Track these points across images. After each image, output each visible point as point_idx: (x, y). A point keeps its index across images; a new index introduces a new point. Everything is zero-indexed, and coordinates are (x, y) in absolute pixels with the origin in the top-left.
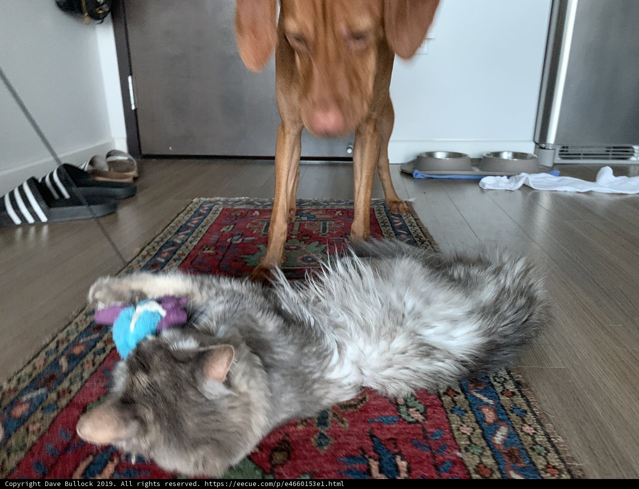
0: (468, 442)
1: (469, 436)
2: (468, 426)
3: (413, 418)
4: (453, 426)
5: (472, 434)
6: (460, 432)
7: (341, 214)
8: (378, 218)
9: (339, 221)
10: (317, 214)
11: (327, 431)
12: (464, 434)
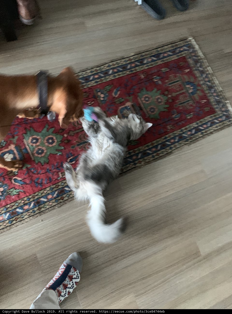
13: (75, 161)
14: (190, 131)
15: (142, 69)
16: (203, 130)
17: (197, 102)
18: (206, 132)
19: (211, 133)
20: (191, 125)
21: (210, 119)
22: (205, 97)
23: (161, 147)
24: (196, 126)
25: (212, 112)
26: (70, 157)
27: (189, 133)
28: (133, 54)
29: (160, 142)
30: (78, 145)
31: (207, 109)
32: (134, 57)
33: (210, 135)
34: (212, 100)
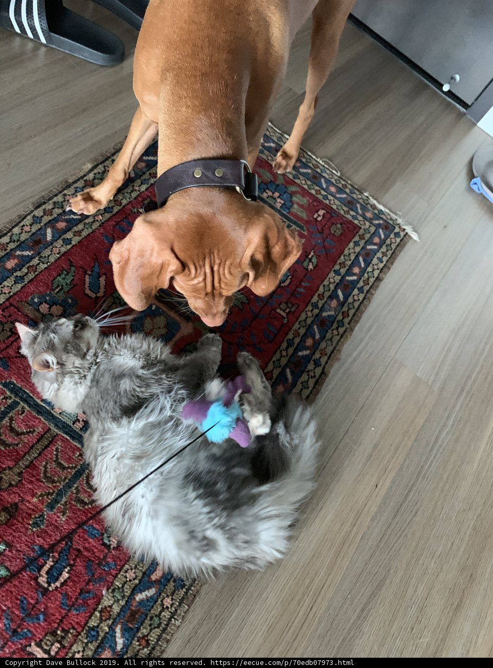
0: (120, 586)
1: (127, 581)
2: (135, 573)
3: (109, 541)
4: (127, 566)
5: (130, 580)
6: (125, 574)
7: (319, 219)
8: (346, 252)
9: (305, 233)
10: (298, 204)
11: (48, 517)
12: (126, 577)
13: (66, 570)
14: (331, 297)
15: (134, 195)
16: (358, 281)
17: (307, 222)
18: (366, 282)
19: (378, 279)
20: (326, 283)
21: (358, 249)
22: (315, 204)
23: (292, 373)
24: (338, 278)
25: (351, 230)
26: (42, 566)
27: (334, 303)
28: (89, 166)
29: (284, 361)
30: (51, 506)
31: (337, 230)
32: (95, 171)
33: (378, 286)
34: (335, 205)
